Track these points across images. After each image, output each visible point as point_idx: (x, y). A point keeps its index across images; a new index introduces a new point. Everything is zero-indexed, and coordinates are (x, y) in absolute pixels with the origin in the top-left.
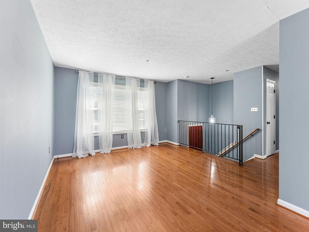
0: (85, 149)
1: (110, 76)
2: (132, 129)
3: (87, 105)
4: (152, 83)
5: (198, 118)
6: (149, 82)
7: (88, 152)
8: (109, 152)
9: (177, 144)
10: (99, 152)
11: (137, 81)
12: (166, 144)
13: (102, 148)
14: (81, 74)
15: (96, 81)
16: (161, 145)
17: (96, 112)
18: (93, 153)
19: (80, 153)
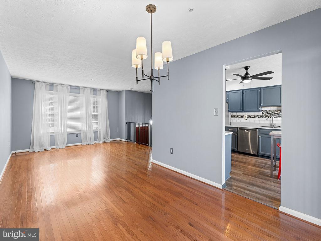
0: (41, 145)
1: (65, 86)
2: (85, 129)
3: (43, 110)
4: (105, 92)
5: (144, 120)
6: (102, 91)
7: (44, 148)
8: (64, 147)
9: (125, 140)
10: (55, 148)
11: (90, 91)
12: (118, 141)
13: (57, 145)
14: (37, 84)
15: (51, 90)
16: (112, 142)
17: (52, 115)
18: (49, 148)
19: (36, 149)
